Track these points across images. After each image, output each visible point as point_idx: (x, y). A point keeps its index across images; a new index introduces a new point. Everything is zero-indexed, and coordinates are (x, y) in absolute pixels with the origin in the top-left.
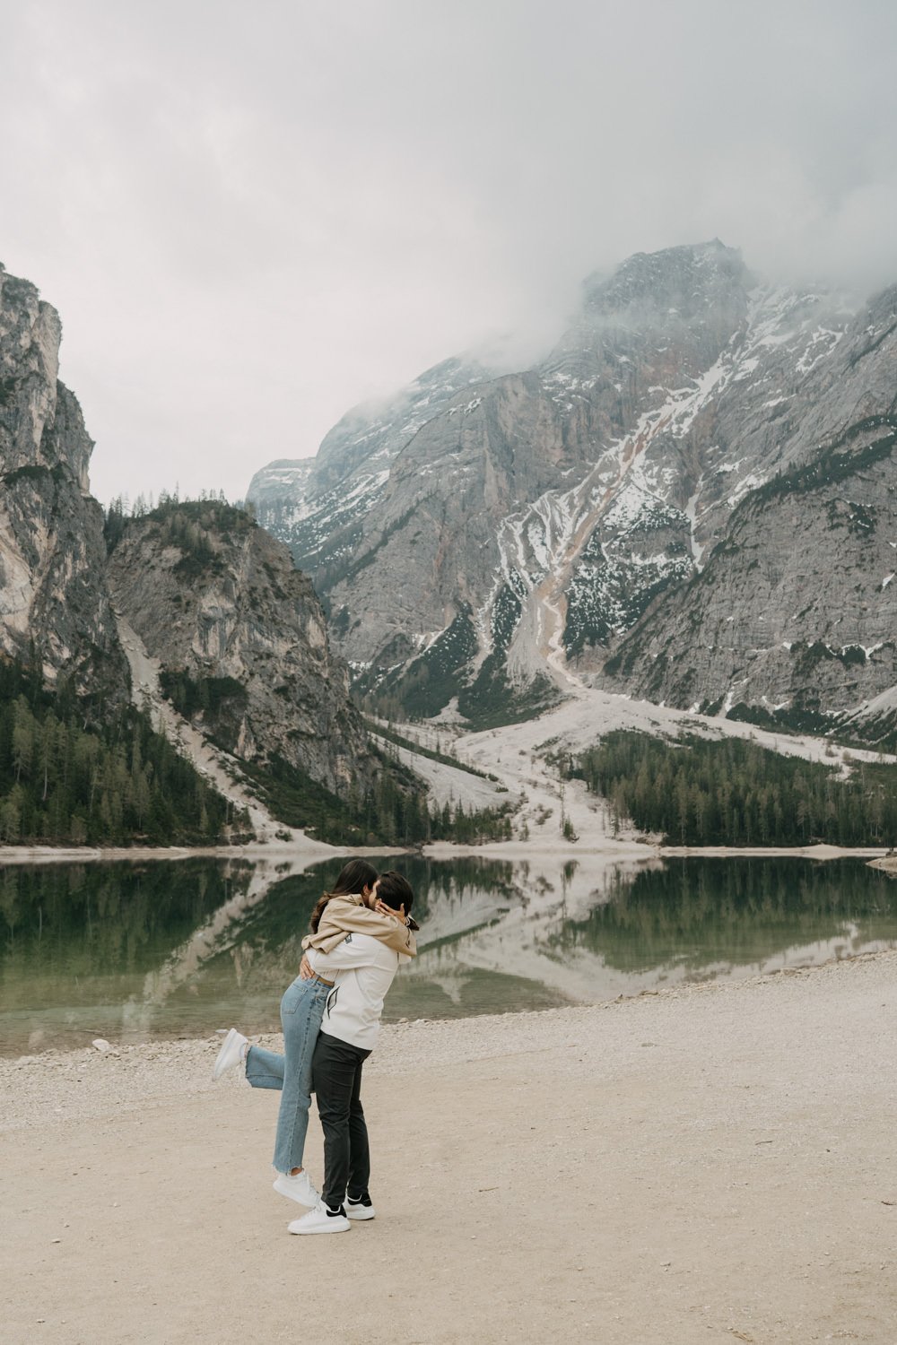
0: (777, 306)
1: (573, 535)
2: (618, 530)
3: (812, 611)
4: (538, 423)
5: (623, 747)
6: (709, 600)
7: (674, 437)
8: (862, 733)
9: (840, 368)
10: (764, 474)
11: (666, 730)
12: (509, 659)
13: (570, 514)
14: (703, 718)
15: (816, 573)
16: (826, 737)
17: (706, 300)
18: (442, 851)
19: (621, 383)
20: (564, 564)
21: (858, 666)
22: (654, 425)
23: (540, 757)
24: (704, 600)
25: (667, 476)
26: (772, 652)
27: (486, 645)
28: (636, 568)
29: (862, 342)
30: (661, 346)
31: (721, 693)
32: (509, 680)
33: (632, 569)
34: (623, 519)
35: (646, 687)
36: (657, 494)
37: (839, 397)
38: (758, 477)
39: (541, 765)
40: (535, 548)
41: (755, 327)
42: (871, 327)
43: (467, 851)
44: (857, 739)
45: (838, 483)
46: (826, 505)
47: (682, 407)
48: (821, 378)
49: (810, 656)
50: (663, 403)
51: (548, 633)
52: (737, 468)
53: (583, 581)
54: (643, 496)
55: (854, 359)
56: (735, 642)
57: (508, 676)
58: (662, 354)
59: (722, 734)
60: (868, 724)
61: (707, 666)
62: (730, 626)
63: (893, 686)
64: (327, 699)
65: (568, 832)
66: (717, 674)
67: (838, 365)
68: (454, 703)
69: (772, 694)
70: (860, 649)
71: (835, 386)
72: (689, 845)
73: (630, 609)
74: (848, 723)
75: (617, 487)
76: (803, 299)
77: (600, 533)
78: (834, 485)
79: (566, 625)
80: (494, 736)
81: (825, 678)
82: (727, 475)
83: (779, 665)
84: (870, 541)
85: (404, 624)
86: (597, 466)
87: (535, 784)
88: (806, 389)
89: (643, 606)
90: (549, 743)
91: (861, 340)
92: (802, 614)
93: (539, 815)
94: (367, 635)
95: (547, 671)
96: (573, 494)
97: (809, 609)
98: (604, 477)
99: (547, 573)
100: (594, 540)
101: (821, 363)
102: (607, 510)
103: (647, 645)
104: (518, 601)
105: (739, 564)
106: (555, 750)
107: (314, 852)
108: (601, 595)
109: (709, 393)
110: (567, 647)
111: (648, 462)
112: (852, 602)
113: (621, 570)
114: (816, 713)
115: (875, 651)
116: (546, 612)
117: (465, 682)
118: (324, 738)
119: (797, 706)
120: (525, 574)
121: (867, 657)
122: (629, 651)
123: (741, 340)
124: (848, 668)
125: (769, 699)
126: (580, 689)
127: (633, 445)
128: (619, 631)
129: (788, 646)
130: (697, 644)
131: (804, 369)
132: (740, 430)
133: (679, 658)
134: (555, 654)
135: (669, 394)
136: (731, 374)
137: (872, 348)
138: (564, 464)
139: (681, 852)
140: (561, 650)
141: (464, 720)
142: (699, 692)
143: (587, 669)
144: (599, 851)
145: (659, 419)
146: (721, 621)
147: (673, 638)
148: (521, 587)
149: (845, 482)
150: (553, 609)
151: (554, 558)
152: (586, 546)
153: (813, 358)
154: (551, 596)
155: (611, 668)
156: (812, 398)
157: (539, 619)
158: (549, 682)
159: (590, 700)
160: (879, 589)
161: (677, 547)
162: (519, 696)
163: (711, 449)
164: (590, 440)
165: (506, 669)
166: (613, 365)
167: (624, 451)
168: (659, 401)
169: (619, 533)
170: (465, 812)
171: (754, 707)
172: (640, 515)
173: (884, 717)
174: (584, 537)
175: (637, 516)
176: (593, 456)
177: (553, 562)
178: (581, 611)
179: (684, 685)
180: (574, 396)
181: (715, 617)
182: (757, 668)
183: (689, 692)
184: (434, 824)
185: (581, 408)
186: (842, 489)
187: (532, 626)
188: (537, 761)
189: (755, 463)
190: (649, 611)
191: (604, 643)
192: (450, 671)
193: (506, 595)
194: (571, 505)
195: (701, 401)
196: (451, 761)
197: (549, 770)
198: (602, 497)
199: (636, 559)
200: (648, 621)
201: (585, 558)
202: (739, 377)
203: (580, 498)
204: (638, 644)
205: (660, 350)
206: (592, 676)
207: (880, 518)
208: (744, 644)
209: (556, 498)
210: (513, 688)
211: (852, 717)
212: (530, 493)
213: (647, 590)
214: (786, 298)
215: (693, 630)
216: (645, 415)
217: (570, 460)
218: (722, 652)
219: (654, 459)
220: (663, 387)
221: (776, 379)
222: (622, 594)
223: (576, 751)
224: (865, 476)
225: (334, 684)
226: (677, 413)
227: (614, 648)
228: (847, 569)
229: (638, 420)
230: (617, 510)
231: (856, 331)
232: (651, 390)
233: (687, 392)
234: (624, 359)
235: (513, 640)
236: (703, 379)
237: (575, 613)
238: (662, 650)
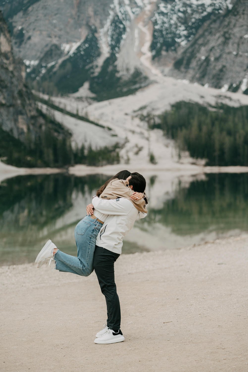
5: (184, 111)
6: (235, 26)
11: (208, 101)
12: (119, 59)
14: (230, 94)
20: (151, 3)
23: (136, 116)
24: (232, 25)
27: (105, 51)
28: (193, 6)
31: (240, 80)
32: (118, 72)
33: (191, 7)
35: (197, 75)
39: (137, 121)
51: (142, 44)
53: (162, 13)
57: (118, 69)
59: (240, 103)
61: (232, 64)
62: (245, 41)
64: (12, 83)
65: (152, 159)
66: (238, 69)
68: (86, 85)
72: (220, 166)
73: (189, 30)
79: (152, 39)
80: (109, 104)
85: (57, 39)
87: (133, 132)
89: (197, 28)
90: (142, 108)
93: (136, 150)
94: (35, 45)
95: (141, 67)
99: (141, 8)
103: (198, 51)
104: (124, 25)
106: (145, 113)
107: (6, 172)
108: (172, 22)
110: (152, 52)
113: (186, 7)
116: (141, 32)
117: (93, 73)
118: (11, 105)
120: (128, 9)
122: (188, 55)
126: (159, 77)
128: (182, 43)
130: (227, 51)
133: (217, 59)
134: (145, 56)
139: (215, 170)
140: (149, 54)
141: (93, 95)
142: (227, 79)
143: (163, 65)
146: (241, 37)
147: (213, 48)
148: (126, 16)
150: (144, 30)
154: (144, 22)
155: (178, 65)
157: (136, 36)
158: (141, 73)
159: (165, 83)
162: (124, 81)
165: (117, 65)
170: (94, 148)
177: (144, 2)
178: (161, 31)
179: (219, 75)
181: (238, 35)
183: (221, 79)
184: (76, 155)
187: (132, 40)
188: (135, 119)
190: (200, 31)
191: (174, 50)
192: (84, 66)
193: (117, 21)
196: (85, 119)
197: (142, 124)
200: (199, 38)
204: (193, 51)
206: (167, 70)
210: (120, 76)
213: (199, 19)
215: (225, 43)
218: (241, 56)
222: (184, 21)
223: (158, 113)
225: (16, 74)
227: (179, 53)
235: (120, 48)
237: (157, 32)
238: (207, 55)
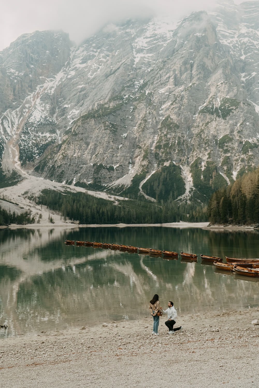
0: (80, 54)
1: (18, 124)
2: (33, 124)
3: (99, 154)
4: (6, 86)
6: (68, 149)
7: (49, 94)
8: (114, 191)
9: (102, 78)
10: (78, 109)
11: (59, 189)
12: (3, 165)
13: (17, 117)
14: (66, 185)
15: (100, 143)
16: (104, 192)
17: (58, 49)
18: (14, 227)
19: (32, 74)
20: (16, 134)
21: (112, 171)
22: (42, 89)
23: (26, 197)
25: (47, 107)
26: (87, 166)
28: (40, 137)
29: (109, 71)
30: (44, 63)
31: (72, 178)
32: (4, 172)
33: (39, 137)
34: (35, 121)
35: (48, 175)
36: (44, 113)
37: (102, 88)
38: (76, 110)
40: (6, 127)
41: (73, 60)
42: (112, 66)
43: (22, 226)
44: (113, 193)
45: (107, 116)
46: (103, 123)
47: (51, 84)
48: (96, 81)
49: (98, 168)
50: (45, 82)
51: (14, 157)
52: (69, 106)
53: (23, 140)
54: (41, 114)
55: (107, 76)
56: (76, 163)
57: (3, 171)
58: (44, 66)
60: (116, 189)
61: (68, 170)
62: (74, 158)
63: (122, 177)
65: (51, 221)
66: (71, 172)
67: (102, 77)
69: (87, 179)
70: (113, 166)
71: (101, 84)
72: (87, 224)
73: (40, 150)
74: (110, 188)
75: (31, 110)
76: (89, 53)
77: (27, 125)
78: (106, 117)
79: (20, 155)
80: (6, 190)
81: (103, 174)
82: (66, 109)
83: (90, 170)
84: (116, 134)
86: (24, 102)
87: (30, 206)
88: (92, 83)
89: (44, 149)
90: (26, 193)
91: (109, 70)
92: (96, 155)
95: (16, 169)
96: (17, 110)
97: (98, 154)
98: (27, 106)
99: (11, 137)
100: (26, 127)
101: (96, 76)
102: (29, 117)
103: (48, 162)
104: (3, 146)
105: (77, 139)
108: (30, 145)
109: (59, 81)
110: (21, 162)
111: (41, 102)
112: (110, 152)
113: (36, 137)
114: (100, 185)
115: (117, 167)
116: (12, 150)
119: (95, 182)
120: (4, 137)
121: (115, 168)
122: (43, 164)
123: (69, 64)
124: (109, 172)
125: (86, 180)
126: (27, 175)
127: (35, 95)
128: (37, 157)
129: (92, 164)
130: (64, 163)
131: (90, 77)
132: (70, 94)
133: (59, 167)
134: (17, 164)
135: (46, 80)
136: (66, 75)
137: (113, 74)
138: (13, 100)
140: (19, 163)
142: (65, 178)
143: (28, 169)
144: (62, 226)
145: (43, 88)
146: (72, 156)
147: (57, 160)
148: (3, 141)
149: (109, 116)
150: (14, 149)
151: (13, 132)
152: (23, 128)
153: (93, 73)
154: (13, 145)
155: (37, 169)
156: (93, 87)
157: (10, 152)
158: (17, 173)
159: (31, 179)
160: (118, 149)
161: (53, 131)
162: (8, 177)
163: (60, 99)
164: (22, 93)
165: (2, 168)
166: (29, 68)
167: (33, 97)
168: (43, 82)
169: (34, 125)
171: (82, 183)
172: (41, 120)
173: (120, 186)
174: (22, 125)
175: (39, 120)
176: (23, 98)
177: (12, 133)
178: (24, 150)
179: (60, 175)
180: (17, 77)
181: (70, 155)
182: (83, 171)
183: (62, 177)
185: (19, 82)
186: (108, 118)
187: (8, 154)
188: (26, 199)
189: (76, 105)
190: (46, 151)
191: (32, 161)
194: (17, 115)
195: (57, 83)
197: (31, 201)
198: (27, 113)
199: (40, 134)
201: (23, 132)
202: (69, 77)
203: (19, 112)
204: (45, 162)
205: (44, 65)
206: (30, 172)
207: (118, 128)
208: (79, 164)
209: (11, 111)
210: (5, 175)
211: (111, 186)
212: (3, 109)
213: (44, 144)
214: (83, 52)
215: (63, 159)
216: (39, 86)
217: (16, 99)
218: (72, 166)
219: (43, 101)
220: (44, 77)
221: (81, 79)
222: (36, 145)
223: (36, 196)
224: (114, 114)
226: (49, 86)
227: (36, 163)
228: (109, 142)
229: (37, 87)
230: (32, 117)
231: (107, 67)
232: (41, 77)
233: (52, 80)
234: (32, 66)
235: (3, 158)
236: (57, 75)
237: (22, 150)
238: (53, 164)
